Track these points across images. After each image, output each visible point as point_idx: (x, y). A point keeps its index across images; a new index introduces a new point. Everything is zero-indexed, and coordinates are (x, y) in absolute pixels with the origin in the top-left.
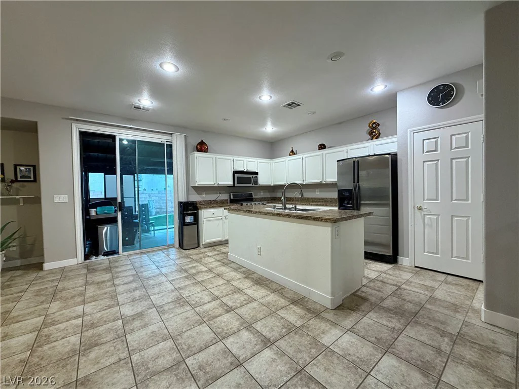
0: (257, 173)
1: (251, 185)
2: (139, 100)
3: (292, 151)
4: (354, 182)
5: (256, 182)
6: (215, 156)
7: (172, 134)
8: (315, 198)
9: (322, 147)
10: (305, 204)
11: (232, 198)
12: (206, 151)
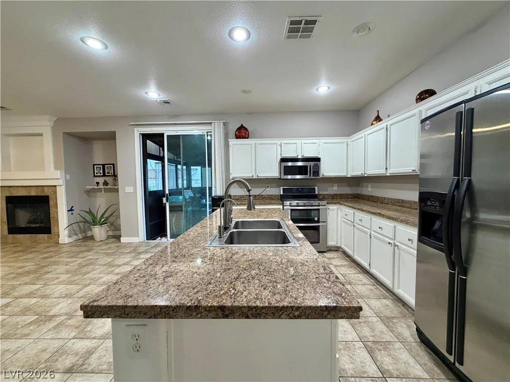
0: (318, 160)
1: (308, 177)
2: (146, 93)
3: (377, 117)
5: (317, 172)
6: (255, 142)
7: (211, 123)
11: (282, 193)
12: (246, 136)
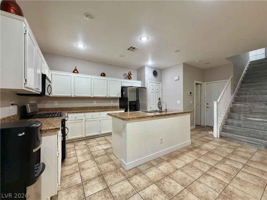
3: (76, 70)
4: (137, 98)
8: (93, 107)
9: (103, 75)
10: (103, 111)
